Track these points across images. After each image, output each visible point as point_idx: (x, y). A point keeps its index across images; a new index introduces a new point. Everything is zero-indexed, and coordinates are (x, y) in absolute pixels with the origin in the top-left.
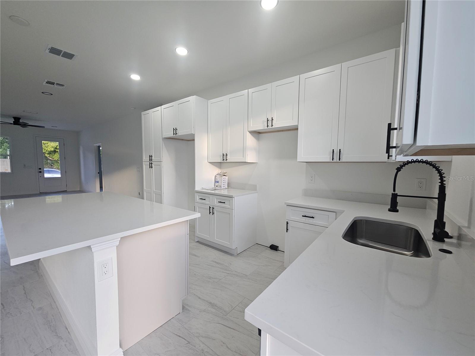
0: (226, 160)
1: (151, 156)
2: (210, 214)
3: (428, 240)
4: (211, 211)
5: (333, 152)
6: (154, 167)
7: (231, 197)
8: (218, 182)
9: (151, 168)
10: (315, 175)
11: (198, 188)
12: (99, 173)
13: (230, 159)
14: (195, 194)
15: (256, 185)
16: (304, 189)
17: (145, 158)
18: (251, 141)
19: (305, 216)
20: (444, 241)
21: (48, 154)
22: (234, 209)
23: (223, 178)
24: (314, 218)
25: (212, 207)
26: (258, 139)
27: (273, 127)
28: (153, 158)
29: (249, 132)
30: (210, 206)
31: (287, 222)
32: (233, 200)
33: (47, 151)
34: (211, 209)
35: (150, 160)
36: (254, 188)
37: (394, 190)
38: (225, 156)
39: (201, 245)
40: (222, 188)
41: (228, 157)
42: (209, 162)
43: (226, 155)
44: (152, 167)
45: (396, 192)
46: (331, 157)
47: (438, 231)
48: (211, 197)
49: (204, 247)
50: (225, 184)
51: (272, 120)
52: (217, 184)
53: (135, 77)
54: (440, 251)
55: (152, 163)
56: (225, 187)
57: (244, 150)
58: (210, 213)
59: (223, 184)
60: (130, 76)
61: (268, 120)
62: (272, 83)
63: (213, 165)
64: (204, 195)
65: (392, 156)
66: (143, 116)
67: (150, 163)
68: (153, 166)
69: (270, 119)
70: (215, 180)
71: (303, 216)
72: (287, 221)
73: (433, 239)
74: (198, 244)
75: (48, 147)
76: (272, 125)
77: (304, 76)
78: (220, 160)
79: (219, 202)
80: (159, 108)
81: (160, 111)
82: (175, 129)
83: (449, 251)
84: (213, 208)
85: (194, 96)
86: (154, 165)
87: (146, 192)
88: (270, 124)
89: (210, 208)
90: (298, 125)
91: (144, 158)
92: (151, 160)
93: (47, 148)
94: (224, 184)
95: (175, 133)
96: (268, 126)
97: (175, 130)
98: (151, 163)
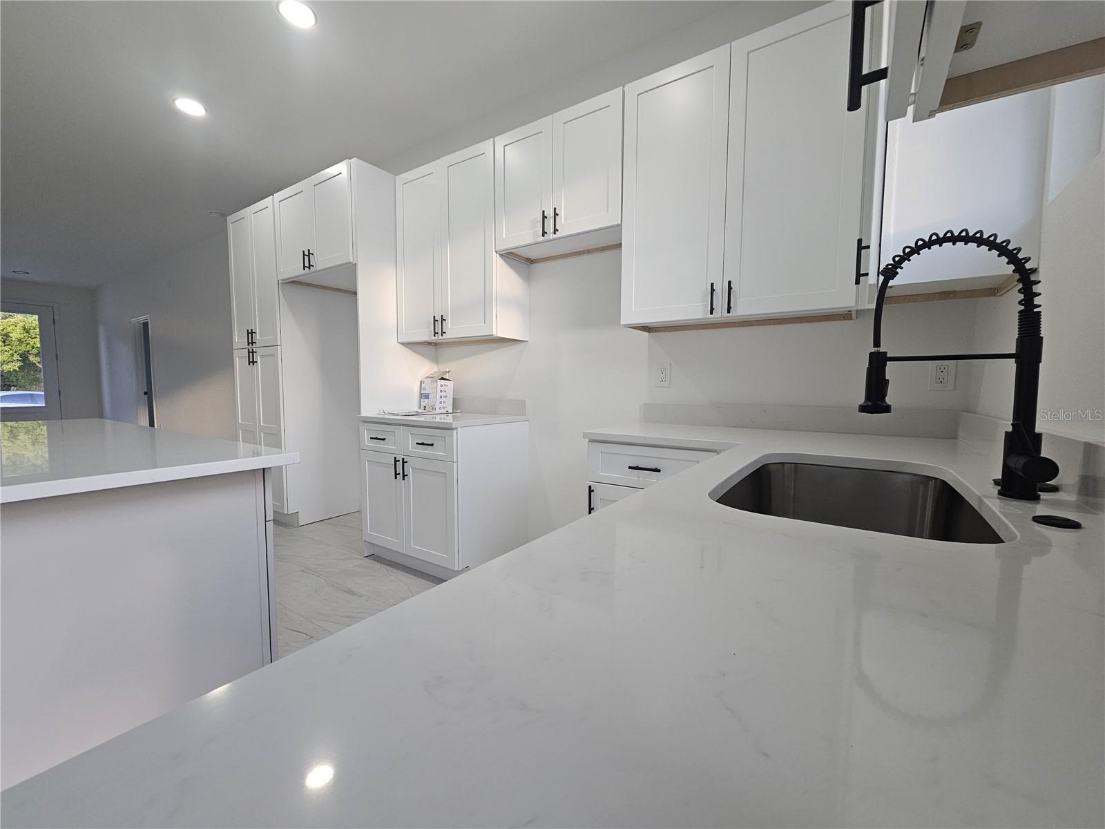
0: (443, 333)
1: (252, 333)
2: (396, 478)
3: (986, 497)
4: (400, 470)
5: (713, 290)
6: (259, 362)
7: (449, 428)
8: (427, 397)
9: (251, 364)
10: (671, 364)
11: (368, 410)
12: (146, 393)
13: (453, 331)
14: (361, 428)
15: (525, 401)
16: (645, 404)
17: (239, 340)
18: (504, 278)
19: (637, 468)
20: (1036, 499)
21: (36, 355)
22: (455, 460)
23: (439, 386)
24: (659, 471)
25: (399, 458)
26: (527, 278)
27: (558, 234)
28: (257, 337)
29: (500, 255)
30: (395, 456)
31: (590, 487)
32: (452, 435)
33: (33, 348)
34: (399, 465)
35: (249, 343)
36: (518, 409)
37: (877, 343)
38: (438, 322)
39: (377, 566)
40: (438, 411)
41: (448, 326)
42: (403, 344)
43: (443, 320)
44: (253, 362)
45: (882, 350)
46: (707, 305)
47: (1019, 462)
48: (399, 431)
49: (382, 569)
50: (444, 402)
51: (556, 214)
52: (425, 402)
53: (190, 107)
54: (1038, 522)
55: (253, 352)
56: (444, 408)
57: (486, 302)
58: (396, 474)
59: (439, 400)
60: (173, 101)
61: (544, 217)
62: (554, 114)
63: (412, 352)
64: (383, 427)
65: (867, 275)
66: (230, 226)
67: (249, 352)
68: (258, 358)
69: (549, 213)
70: (421, 391)
71: (630, 468)
72: (591, 484)
73: (1000, 493)
74: (368, 562)
75: (35, 338)
76: (555, 230)
77: (633, 88)
78: (425, 335)
79: (417, 444)
80: (268, 201)
81: (270, 208)
82: (306, 253)
83: (1069, 520)
84: (404, 462)
85: (352, 160)
86: (261, 356)
87: (242, 430)
88: (549, 229)
89: (396, 461)
90: (619, 227)
91: (236, 339)
92: (252, 343)
93: (34, 340)
94: (442, 400)
95: (307, 265)
96: (544, 233)
97: (308, 255)
98: (251, 351)
